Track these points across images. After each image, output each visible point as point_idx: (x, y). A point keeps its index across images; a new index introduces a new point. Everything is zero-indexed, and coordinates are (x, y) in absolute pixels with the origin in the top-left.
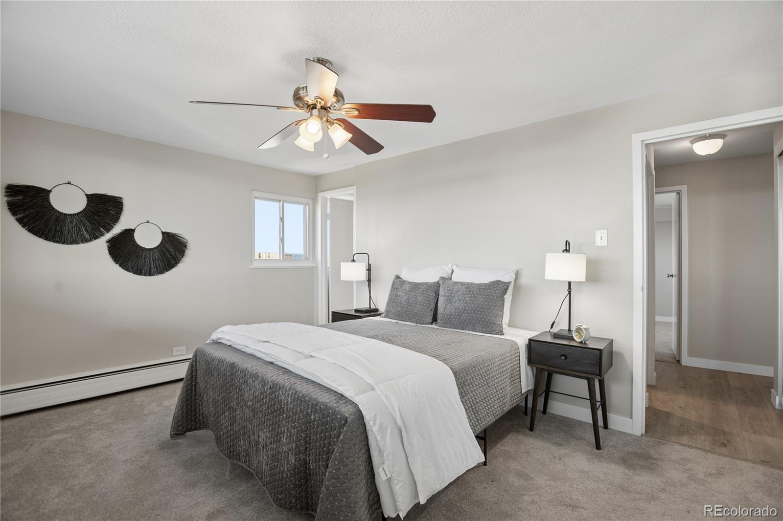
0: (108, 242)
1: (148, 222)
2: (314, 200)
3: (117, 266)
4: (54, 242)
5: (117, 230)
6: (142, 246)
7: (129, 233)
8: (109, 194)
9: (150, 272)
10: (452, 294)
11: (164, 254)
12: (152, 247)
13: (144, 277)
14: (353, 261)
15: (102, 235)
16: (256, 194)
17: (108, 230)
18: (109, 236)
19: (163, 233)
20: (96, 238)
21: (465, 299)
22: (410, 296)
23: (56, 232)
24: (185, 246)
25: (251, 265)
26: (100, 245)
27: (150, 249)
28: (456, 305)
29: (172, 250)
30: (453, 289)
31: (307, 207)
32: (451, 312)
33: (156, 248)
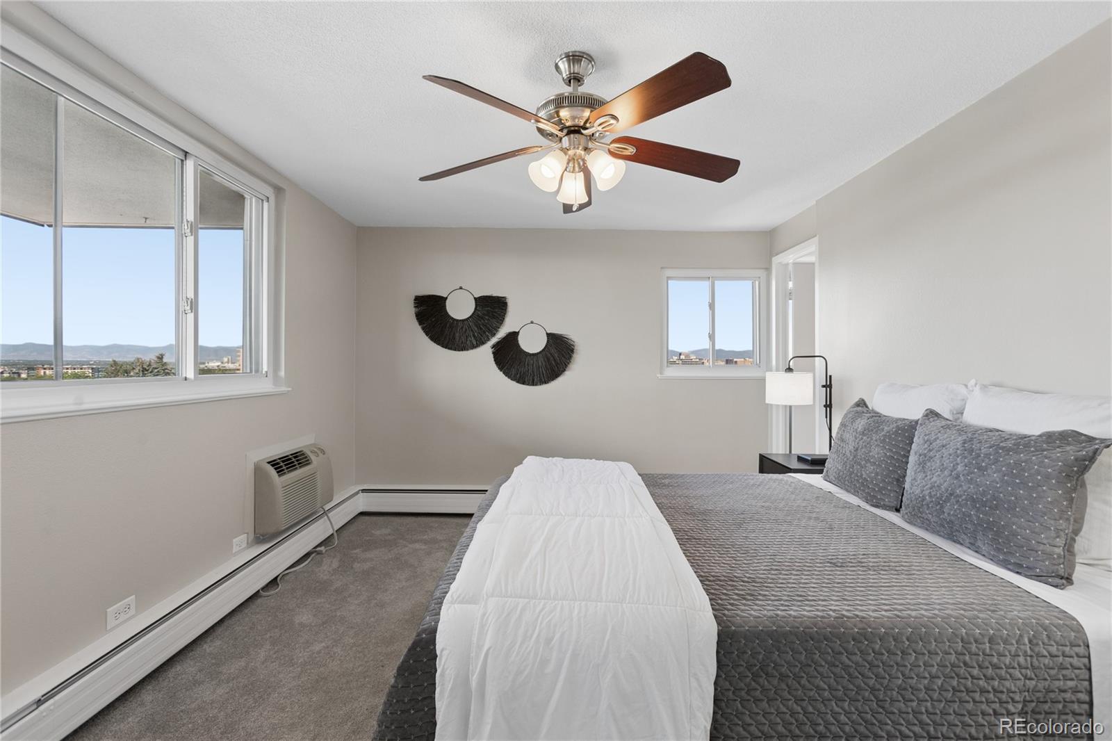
0: (494, 346)
1: (532, 323)
2: (768, 269)
3: (502, 373)
4: (449, 349)
5: (502, 333)
6: (525, 350)
7: (513, 336)
8: (495, 295)
9: (533, 380)
10: (930, 451)
11: (548, 359)
12: (536, 352)
13: (528, 387)
14: (789, 370)
15: (489, 340)
16: (669, 273)
17: (494, 335)
18: (494, 340)
19: (548, 335)
20: (483, 343)
21: (954, 468)
22: (861, 442)
23: (450, 339)
24: (572, 351)
25: (661, 373)
26: (486, 351)
27: (534, 355)
28: (935, 479)
29: (556, 355)
30: (935, 440)
31: (757, 283)
32: (922, 491)
33: (540, 352)
